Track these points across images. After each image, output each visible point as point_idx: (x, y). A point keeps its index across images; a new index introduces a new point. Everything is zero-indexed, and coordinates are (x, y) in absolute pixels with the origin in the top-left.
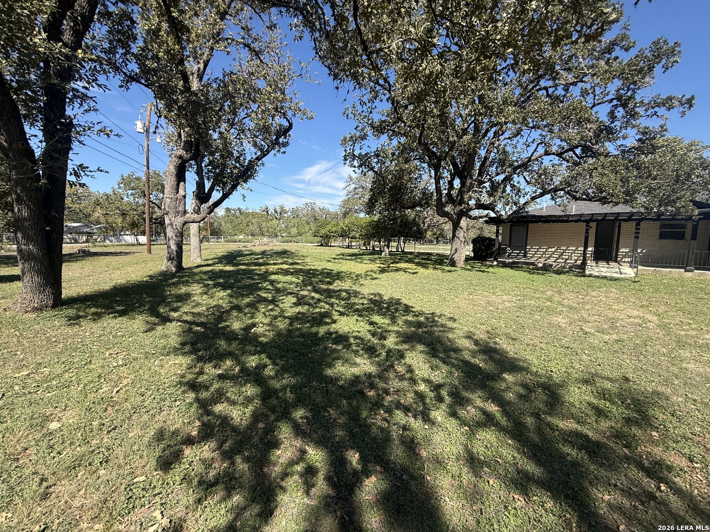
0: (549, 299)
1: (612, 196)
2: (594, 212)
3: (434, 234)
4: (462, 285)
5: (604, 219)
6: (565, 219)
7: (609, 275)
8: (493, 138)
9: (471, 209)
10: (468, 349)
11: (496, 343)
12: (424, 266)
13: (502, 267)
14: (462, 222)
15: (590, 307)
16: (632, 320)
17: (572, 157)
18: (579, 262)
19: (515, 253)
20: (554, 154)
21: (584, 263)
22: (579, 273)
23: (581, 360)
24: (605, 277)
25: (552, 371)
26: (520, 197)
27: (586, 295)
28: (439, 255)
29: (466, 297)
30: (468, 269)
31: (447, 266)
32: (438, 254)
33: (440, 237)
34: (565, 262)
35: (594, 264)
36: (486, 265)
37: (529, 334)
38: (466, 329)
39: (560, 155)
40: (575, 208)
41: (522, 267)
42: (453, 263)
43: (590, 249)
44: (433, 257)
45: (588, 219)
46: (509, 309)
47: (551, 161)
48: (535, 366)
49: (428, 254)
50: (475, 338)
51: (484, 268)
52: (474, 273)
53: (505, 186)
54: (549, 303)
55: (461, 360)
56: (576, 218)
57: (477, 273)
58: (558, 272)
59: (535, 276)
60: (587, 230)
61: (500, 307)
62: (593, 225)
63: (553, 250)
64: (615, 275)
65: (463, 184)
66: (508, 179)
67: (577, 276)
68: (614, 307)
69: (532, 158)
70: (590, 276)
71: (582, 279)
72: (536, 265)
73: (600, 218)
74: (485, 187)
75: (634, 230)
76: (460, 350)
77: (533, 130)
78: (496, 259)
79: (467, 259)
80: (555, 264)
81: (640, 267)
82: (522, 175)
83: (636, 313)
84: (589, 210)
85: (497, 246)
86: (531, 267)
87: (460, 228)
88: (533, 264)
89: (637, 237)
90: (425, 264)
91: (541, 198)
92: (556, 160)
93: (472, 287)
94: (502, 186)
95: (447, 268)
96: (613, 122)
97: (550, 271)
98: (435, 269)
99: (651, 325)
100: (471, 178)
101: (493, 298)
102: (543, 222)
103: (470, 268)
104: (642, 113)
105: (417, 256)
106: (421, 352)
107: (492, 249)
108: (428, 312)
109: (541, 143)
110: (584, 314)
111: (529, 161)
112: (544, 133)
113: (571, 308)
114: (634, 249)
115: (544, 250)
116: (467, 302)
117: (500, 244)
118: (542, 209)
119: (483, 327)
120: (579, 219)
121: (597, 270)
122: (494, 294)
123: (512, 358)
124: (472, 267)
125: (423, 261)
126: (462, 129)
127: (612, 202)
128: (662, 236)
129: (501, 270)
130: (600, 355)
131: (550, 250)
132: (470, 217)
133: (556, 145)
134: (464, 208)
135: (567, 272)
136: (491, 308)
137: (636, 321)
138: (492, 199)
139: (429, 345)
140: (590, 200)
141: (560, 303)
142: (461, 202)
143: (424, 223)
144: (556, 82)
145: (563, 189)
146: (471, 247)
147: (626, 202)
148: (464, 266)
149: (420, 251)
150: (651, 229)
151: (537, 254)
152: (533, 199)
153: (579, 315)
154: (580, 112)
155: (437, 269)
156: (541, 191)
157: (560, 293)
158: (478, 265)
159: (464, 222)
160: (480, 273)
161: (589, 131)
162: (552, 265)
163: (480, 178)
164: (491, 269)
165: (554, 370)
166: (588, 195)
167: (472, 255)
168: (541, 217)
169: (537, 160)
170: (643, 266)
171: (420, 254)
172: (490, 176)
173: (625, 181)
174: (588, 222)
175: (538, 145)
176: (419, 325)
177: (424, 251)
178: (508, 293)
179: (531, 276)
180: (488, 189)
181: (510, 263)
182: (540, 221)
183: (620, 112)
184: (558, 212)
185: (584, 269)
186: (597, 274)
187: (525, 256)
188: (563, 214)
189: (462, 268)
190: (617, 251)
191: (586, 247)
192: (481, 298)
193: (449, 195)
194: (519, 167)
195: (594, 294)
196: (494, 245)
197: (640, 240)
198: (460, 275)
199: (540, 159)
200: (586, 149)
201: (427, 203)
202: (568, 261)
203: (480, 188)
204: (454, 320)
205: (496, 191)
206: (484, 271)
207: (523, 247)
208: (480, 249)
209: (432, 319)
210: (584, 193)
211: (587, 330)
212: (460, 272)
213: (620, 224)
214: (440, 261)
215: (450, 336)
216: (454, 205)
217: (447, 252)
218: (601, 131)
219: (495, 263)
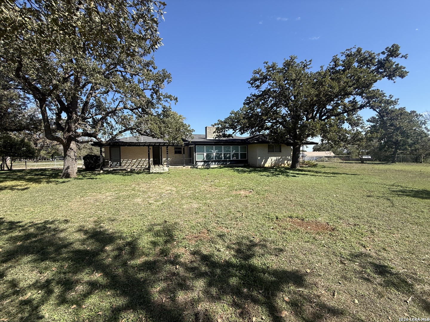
0: (133, 190)
1: (156, 134)
2: (151, 141)
3: (49, 153)
4: (75, 191)
5: (155, 145)
6: (138, 144)
7: (159, 171)
8: (90, 90)
9: (79, 136)
10: (79, 240)
11: (101, 227)
12: (38, 181)
13: (106, 174)
14: (71, 145)
15: (152, 189)
16: (167, 192)
17: (137, 113)
18: (147, 166)
19: (114, 164)
20: (128, 109)
21: (149, 167)
22: (147, 172)
23: (148, 219)
24: (158, 173)
25: (134, 232)
26: (113, 130)
27: (150, 183)
28: (54, 169)
29: (78, 200)
30: (80, 178)
31: (62, 178)
32: (52, 169)
33: (54, 156)
34: (141, 167)
35: (153, 167)
36: (95, 174)
37: (122, 213)
38: (77, 225)
39: (132, 110)
40: (143, 139)
41: (119, 172)
42: (67, 176)
43: (151, 159)
44: (47, 172)
45: (149, 145)
46: (110, 201)
47: (127, 112)
48: (125, 233)
49: (41, 170)
50: (85, 229)
51: (93, 176)
52: (84, 181)
53: (103, 123)
54: (133, 192)
55: (72, 252)
56: (143, 144)
57: (88, 180)
58: (138, 173)
59: (126, 177)
60: (149, 150)
61: (104, 201)
62: (151, 147)
63: (135, 161)
64: (162, 171)
65: (70, 117)
66: (104, 119)
67: (147, 174)
68: (161, 187)
69: (117, 109)
70: (152, 173)
71: (149, 175)
72: (127, 170)
73: (153, 144)
74: (89, 121)
75: (166, 151)
76: (71, 244)
77: (116, 93)
78: (102, 169)
79: (80, 171)
80: (136, 169)
81: (170, 166)
82: (113, 117)
83: (169, 188)
84: (148, 140)
85: (102, 161)
86: (124, 172)
87: (71, 149)
88: (125, 170)
89: (167, 153)
90: (38, 179)
91: (125, 133)
92: (130, 113)
93: (83, 191)
94: (100, 123)
95: (61, 180)
96: (153, 100)
97: (134, 173)
98: (48, 182)
99: (174, 192)
100: (76, 114)
101: (99, 196)
102: (128, 146)
103: (82, 177)
104: (163, 99)
105: (28, 173)
106: (29, 262)
107: (99, 162)
108: (39, 222)
109: (121, 102)
110: (149, 194)
111: (116, 110)
112: (122, 96)
113: (144, 192)
114: (167, 159)
115: (130, 161)
116: (79, 203)
117: (104, 159)
118: (127, 138)
119: (91, 219)
120: (144, 144)
121: (155, 170)
122: (100, 193)
123: (111, 234)
124: (84, 176)
125: (36, 177)
126: (63, 77)
127: (156, 137)
128: (176, 152)
129: (106, 176)
130: (156, 213)
131: (133, 161)
132: (78, 142)
133: (129, 104)
134: (72, 135)
135: (142, 172)
136: (98, 204)
137: (169, 192)
138: (94, 130)
139: (39, 252)
140: (147, 136)
141: (139, 191)
142: (69, 130)
143: (36, 144)
144: (126, 70)
145: (135, 129)
146: (82, 162)
147: (161, 137)
148: (77, 177)
149: (33, 168)
150: (172, 149)
151: (127, 164)
152: (120, 132)
153: (147, 195)
154: (137, 90)
155: (51, 182)
156: (125, 128)
157: (139, 184)
158: (89, 174)
159: (73, 145)
160: (90, 180)
161: (143, 102)
162: (135, 169)
163: (83, 115)
164: (98, 176)
165: (135, 231)
166: (147, 133)
167: (84, 167)
168: (126, 143)
169: (121, 111)
170: (171, 166)
171: (32, 171)
172: (91, 114)
173: (160, 128)
174: (149, 146)
175: (120, 102)
176: (28, 236)
177: (37, 168)
178: (110, 191)
179: (124, 177)
180: (91, 123)
181: (111, 171)
182: (126, 145)
183: (155, 96)
184: (135, 141)
185: (149, 170)
186: (155, 172)
187: (120, 165)
188: (137, 142)
189: (75, 178)
190: (162, 160)
191: (149, 159)
192: (90, 198)
193: (57, 124)
194: (110, 112)
195: (154, 182)
196: (99, 160)
197: (169, 155)
198: (73, 184)
199: (122, 110)
200: (143, 110)
201: (36, 128)
202: (142, 167)
203: (84, 122)
204: (66, 221)
205: (97, 125)
206: (93, 178)
207: (118, 160)
208: (90, 163)
209: (43, 228)
210: (145, 132)
211: (150, 202)
212: (74, 181)
213: (161, 147)
214: (55, 174)
215: (62, 235)
216: (63, 131)
217: (61, 167)
218: (149, 103)
219: (102, 172)
